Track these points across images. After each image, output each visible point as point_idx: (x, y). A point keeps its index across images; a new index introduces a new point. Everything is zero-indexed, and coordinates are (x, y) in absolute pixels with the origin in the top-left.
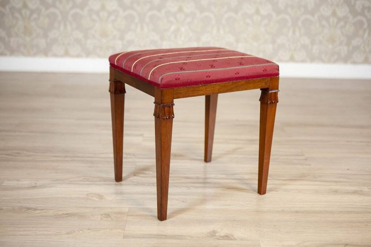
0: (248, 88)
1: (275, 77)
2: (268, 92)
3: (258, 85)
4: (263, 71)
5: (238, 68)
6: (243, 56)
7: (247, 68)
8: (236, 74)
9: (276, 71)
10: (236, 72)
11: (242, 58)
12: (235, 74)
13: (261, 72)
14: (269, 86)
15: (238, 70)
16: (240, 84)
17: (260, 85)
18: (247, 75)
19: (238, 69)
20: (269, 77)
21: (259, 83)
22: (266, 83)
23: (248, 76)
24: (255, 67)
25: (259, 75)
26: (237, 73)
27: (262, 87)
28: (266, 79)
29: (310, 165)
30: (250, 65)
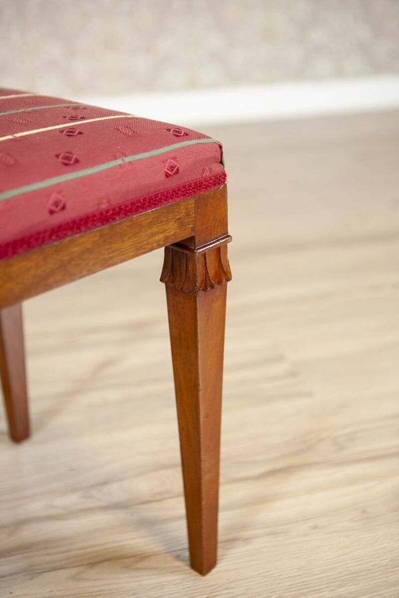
0: (111, 258)
1: (213, 190)
2: (193, 251)
3: (153, 235)
4: (167, 175)
5: (59, 184)
6: (73, 119)
7: (96, 174)
8: (52, 212)
9: (216, 168)
10: (49, 205)
11: (70, 132)
12: (46, 213)
13: (156, 180)
14: (193, 229)
15: (60, 192)
16: (76, 249)
17: (158, 233)
18: (104, 206)
19: (58, 188)
20: (190, 194)
21: (155, 229)
22: (181, 223)
23: (108, 211)
24: (130, 163)
25: (151, 198)
26: (54, 208)
27: (167, 238)
28: (178, 204)
29: (309, 394)
30: (109, 160)
